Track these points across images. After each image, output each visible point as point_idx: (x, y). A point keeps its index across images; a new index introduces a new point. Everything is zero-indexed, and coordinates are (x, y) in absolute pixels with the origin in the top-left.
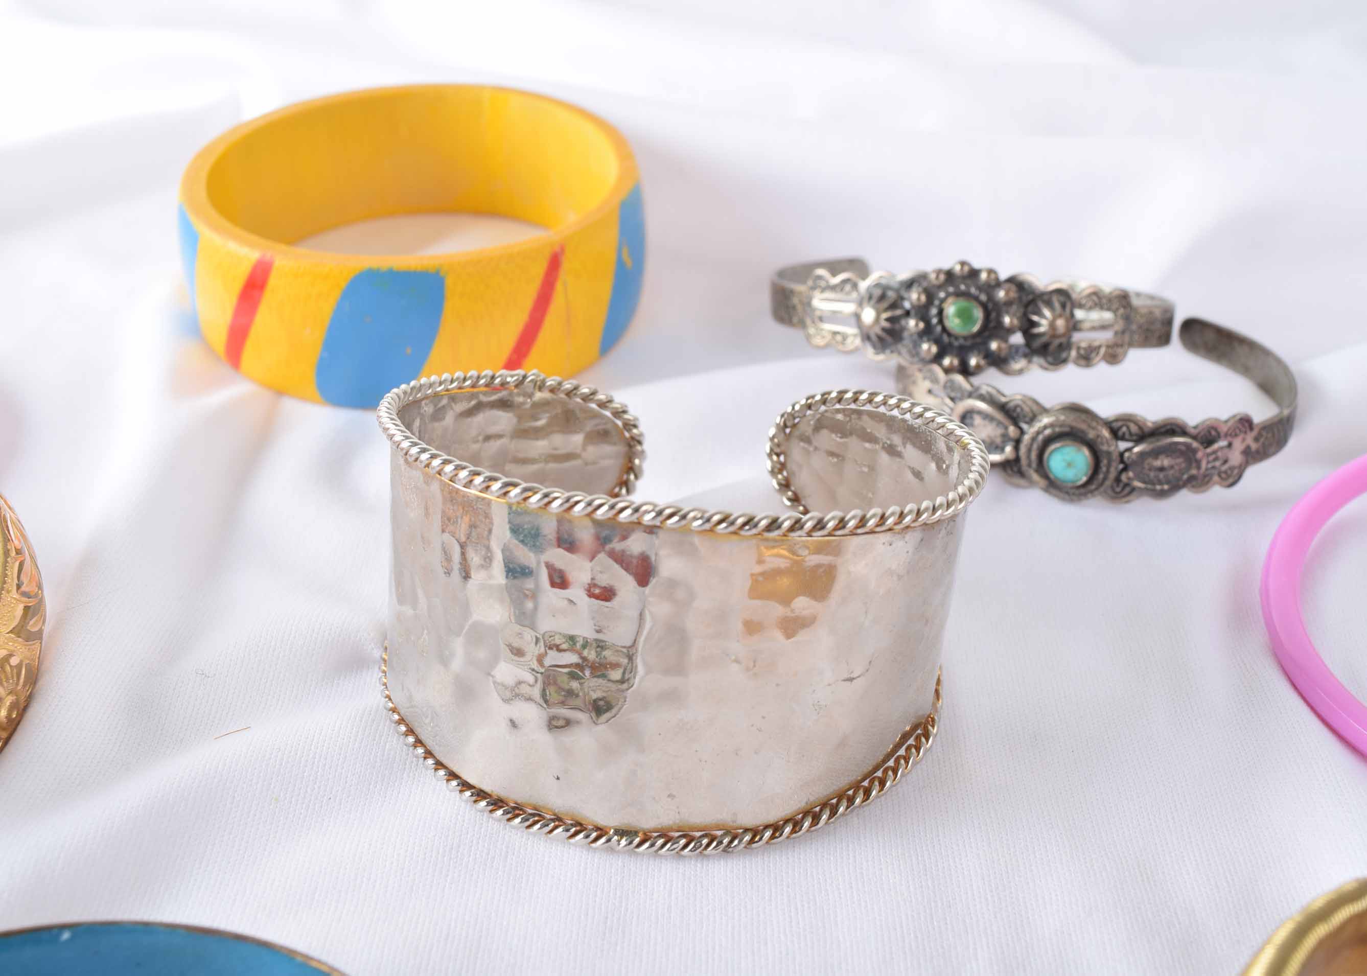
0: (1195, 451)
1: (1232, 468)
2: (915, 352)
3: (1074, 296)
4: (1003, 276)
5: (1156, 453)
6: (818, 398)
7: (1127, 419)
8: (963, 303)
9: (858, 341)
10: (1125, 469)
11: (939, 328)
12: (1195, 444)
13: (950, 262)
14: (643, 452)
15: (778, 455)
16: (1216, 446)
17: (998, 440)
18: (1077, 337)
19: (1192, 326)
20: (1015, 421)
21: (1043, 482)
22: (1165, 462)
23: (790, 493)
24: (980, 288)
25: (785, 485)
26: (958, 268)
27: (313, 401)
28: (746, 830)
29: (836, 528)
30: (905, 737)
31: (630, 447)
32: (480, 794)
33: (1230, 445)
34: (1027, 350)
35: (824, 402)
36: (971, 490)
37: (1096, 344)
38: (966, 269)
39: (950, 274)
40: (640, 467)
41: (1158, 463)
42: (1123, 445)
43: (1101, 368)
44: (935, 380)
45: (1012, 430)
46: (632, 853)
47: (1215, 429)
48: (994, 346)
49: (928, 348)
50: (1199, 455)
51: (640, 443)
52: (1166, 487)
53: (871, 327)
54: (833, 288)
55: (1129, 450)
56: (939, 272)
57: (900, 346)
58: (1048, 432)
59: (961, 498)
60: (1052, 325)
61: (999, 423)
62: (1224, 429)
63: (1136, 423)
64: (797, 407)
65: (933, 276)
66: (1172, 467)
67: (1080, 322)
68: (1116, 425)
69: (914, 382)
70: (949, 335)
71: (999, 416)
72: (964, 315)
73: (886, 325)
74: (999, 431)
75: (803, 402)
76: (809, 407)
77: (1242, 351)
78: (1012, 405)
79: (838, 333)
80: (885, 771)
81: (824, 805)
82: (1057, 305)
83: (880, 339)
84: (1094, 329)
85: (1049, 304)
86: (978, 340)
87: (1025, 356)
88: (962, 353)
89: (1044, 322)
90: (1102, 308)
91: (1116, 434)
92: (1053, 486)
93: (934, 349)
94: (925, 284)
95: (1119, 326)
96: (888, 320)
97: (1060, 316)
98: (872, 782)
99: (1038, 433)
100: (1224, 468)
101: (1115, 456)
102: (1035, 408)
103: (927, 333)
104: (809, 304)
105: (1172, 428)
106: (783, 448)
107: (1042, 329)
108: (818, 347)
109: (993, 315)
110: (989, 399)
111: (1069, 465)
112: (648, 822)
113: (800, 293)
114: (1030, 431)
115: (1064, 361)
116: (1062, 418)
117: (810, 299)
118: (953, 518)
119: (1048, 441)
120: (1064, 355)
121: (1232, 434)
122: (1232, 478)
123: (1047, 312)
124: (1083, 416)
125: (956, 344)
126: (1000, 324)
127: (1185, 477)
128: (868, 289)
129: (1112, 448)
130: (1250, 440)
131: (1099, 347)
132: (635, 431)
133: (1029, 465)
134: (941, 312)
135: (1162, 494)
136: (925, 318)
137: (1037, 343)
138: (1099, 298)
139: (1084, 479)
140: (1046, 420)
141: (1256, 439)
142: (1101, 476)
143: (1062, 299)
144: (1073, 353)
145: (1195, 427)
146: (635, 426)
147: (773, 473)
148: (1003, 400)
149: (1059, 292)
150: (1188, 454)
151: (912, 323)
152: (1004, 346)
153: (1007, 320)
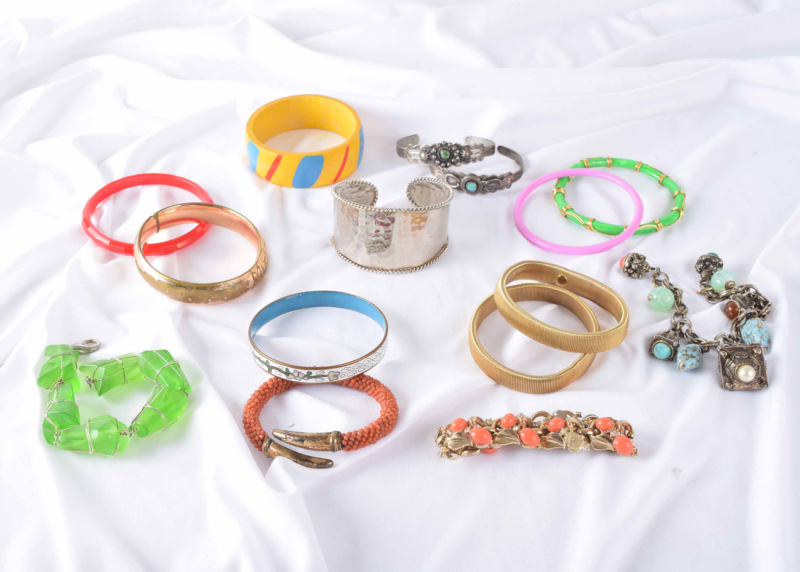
0: (499, 182)
1: (509, 184)
2: (434, 163)
3: (470, 147)
4: (453, 144)
5: (490, 183)
6: (417, 180)
7: (484, 176)
8: (445, 151)
9: (420, 161)
10: (484, 187)
11: (440, 157)
12: (499, 180)
13: (441, 141)
14: (378, 194)
15: (408, 192)
16: (504, 180)
17: (456, 183)
18: (472, 156)
19: (500, 148)
20: (459, 178)
21: (466, 192)
22: (493, 184)
23: (411, 200)
24: (449, 147)
25: (410, 199)
26: (443, 143)
27: (291, 187)
28: (414, 268)
29: (424, 210)
30: (442, 248)
31: (375, 193)
32: (362, 266)
33: (507, 179)
34: (460, 160)
35: (418, 180)
36: (451, 199)
37: (476, 157)
38: (445, 143)
39: (441, 144)
40: (377, 197)
41: (491, 185)
42: (483, 182)
43: (478, 162)
44: (440, 169)
45: (458, 180)
46: (393, 274)
47: (504, 176)
48: (453, 160)
49: (437, 162)
50: (500, 182)
51: (377, 192)
52: (494, 190)
53: (424, 158)
54: (414, 148)
55: (485, 183)
56: (439, 144)
57: (431, 162)
58: (466, 180)
59: (449, 201)
60: (466, 155)
61: (455, 179)
62: (505, 176)
63: (486, 176)
64: (412, 182)
65: (437, 145)
66: (494, 186)
67: (472, 152)
68: (481, 177)
69: (435, 170)
70: (442, 159)
71: (455, 177)
72: (445, 154)
73: (427, 157)
74: (456, 181)
75: (413, 181)
76: (415, 182)
77: (512, 154)
78: (458, 174)
79: (416, 159)
80: (439, 255)
81: (428, 262)
82: (466, 150)
83: (426, 160)
84: (475, 153)
85: (464, 149)
86: (449, 159)
87: (460, 162)
88: (446, 162)
89: (464, 154)
90: (477, 148)
91: (481, 179)
92: (469, 192)
93: (439, 162)
94: (435, 147)
95: (482, 152)
96: (428, 156)
97: (467, 152)
98: (437, 257)
99: (464, 181)
100: (507, 184)
101: (482, 184)
102: (463, 175)
103: (437, 158)
104: (408, 152)
105: (494, 177)
106: (409, 191)
107: (463, 156)
108: (411, 163)
109: (452, 153)
110: (453, 174)
111: (472, 187)
112: (395, 268)
113: (405, 150)
114: (463, 180)
115: (469, 162)
116: (469, 177)
117: (408, 151)
118: (448, 205)
119: (467, 182)
120: (469, 160)
121: (507, 177)
122: (509, 186)
123: (464, 152)
124: (474, 176)
125: (444, 160)
126: (454, 155)
127: (498, 187)
128: (422, 148)
129: (481, 183)
130: (512, 177)
131: (477, 157)
132: (376, 190)
133: (463, 188)
134: (440, 154)
135: (493, 192)
136: (436, 155)
137: (463, 159)
138: (476, 146)
139: (475, 190)
140: (466, 178)
141: (513, 177)
142: (479, 189)
143: (467, 148)
144: (471, 160)
145: (499, 176)
146: (376, 189)
147: (407, 196)
148: (456, 173)
149: (467, 146)
150: (498, 182)
151: (433, 156)
152: (455, 160)
153: (455, 154)
